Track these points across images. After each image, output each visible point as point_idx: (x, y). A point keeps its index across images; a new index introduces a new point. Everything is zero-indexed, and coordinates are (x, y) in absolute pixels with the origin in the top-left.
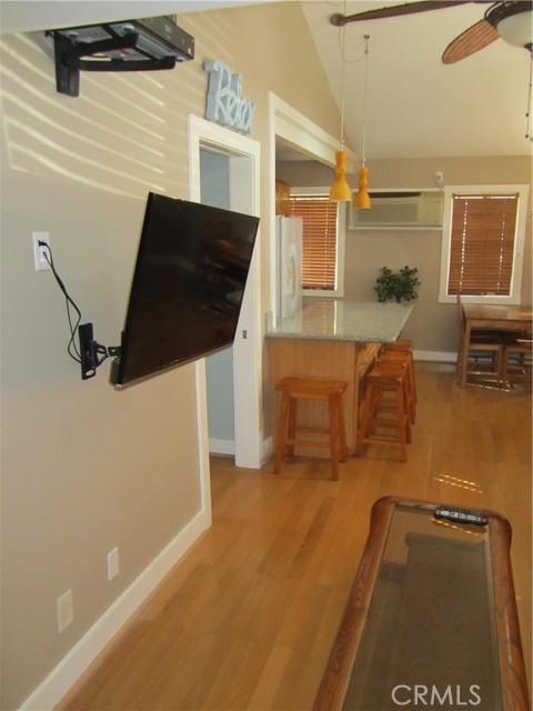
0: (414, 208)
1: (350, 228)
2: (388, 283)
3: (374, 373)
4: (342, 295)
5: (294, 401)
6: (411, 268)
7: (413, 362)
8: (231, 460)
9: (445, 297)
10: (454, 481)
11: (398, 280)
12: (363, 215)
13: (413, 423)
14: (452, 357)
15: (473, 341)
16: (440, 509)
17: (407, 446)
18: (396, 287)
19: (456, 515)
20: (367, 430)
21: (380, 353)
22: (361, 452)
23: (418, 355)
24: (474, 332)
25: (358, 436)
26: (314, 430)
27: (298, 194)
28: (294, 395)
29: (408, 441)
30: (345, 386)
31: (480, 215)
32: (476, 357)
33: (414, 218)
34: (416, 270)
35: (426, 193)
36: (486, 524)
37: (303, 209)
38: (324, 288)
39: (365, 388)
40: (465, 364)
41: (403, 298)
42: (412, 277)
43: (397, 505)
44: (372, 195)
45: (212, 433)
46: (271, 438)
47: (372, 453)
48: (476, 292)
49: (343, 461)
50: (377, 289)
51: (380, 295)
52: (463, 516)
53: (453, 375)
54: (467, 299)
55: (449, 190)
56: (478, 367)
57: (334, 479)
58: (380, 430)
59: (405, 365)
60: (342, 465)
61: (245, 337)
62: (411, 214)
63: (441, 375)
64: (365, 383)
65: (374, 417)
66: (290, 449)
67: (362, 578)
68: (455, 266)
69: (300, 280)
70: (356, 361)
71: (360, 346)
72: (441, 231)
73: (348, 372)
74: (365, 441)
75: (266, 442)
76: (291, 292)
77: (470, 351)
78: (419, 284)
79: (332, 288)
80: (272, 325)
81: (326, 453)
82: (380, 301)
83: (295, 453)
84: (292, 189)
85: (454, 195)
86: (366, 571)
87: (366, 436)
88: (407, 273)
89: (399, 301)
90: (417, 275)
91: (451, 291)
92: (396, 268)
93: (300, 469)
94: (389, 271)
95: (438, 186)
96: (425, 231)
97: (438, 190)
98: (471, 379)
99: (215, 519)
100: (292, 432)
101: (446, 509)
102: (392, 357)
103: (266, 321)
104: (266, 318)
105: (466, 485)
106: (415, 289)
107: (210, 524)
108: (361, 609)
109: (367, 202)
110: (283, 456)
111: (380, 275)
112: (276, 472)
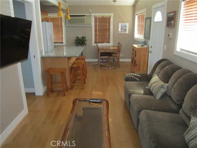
0: (84, 19)
1: (67, 25)
2: (78, 41)
3: (74, 66)
4: (66, 45)
5: (51, 75)
6: (84, 36)
7: (85, 62)
8: (34, 94)
9: (94, 44)
10: (96, 93)
11: (81, 40)
12: (70, 21)
13: (86, 79)
14: (97, 60)
15: (101, 56)
16: (90, 100)
17: (84, 85)
18: (80, 42)
19: (94, 101)
20: (73, 82)
21: (76, 60)
22: (72, 88)
23: (87, 60)
24: (101, 53)
25: (70, 83)
26: (58, 83)
27: (51, 15)
28: (51, 73)
29: (85, 83)
30: (66, 70)
31: (101, 22)
32: (103, 60)
33: (84, 22)
34: (85, 37)
35: (87, 15)
36: (102, 102)
37: (52, 20)
38: (60, 43)
39: (72, 70)
40: (99, 61)
41: (82, 45)
42: (85, 39)
43: (79, 100)
44: (71, 16)
45: (25, 86)
46: (46, 86)
47: (75, 88)
48: (102, 43)
49: (67, 90)
50: (75, 43)
51: (76, 44)
52: (96, 101)
53: (97, 65)
54: (99, 45)
55: (93, 15)
56: (103, 62)
57: (64, 96)
58: (77, 81)
59: (82, 63)
60: (67, 92)
61: (34, 57)
62: (83, 21)
63: (94, 65)
64: (71, 68)
65: (76, 78)
66: (52, 89)
67: (69, 121)
68: (96, 36)
69: (53, 41)
70: (68, 62)
71: (69, 58)
72: (92, 26)
73: (66, 66)
74: (73, 84)
75: (44, 88)
76: (50, 44)
77: (101, 58)
78: (86, 41)
79: (63, 43)
80: (43, 54)
81: (62, 89)
82: (76, 46)
83: (53, 90)
84: (49, 14)
85: (94, 16)
86: (70, 119)
87: (73, 83)
88: (83, 38)
89: (81, 46)
90: (86, 38)
91: (95, 43)
92: (80, 37)
93: (55, 94)
94: (78, 38)
95: (90, 13)
96: (87, 26)
97: (90, 14)
98: (101, 66)
99: (29, 111)
100: (52, 84)
101: (92, 100)
102: (79, 61)
103: (41, 53)
104: (41, 52)
105: (99, 93)
106: (86, 42)
107: (28, 113)
108: (69, 129)
109: (69, 18)
110: (50, 91)
111: (76, 39)
112: (48, 96)
